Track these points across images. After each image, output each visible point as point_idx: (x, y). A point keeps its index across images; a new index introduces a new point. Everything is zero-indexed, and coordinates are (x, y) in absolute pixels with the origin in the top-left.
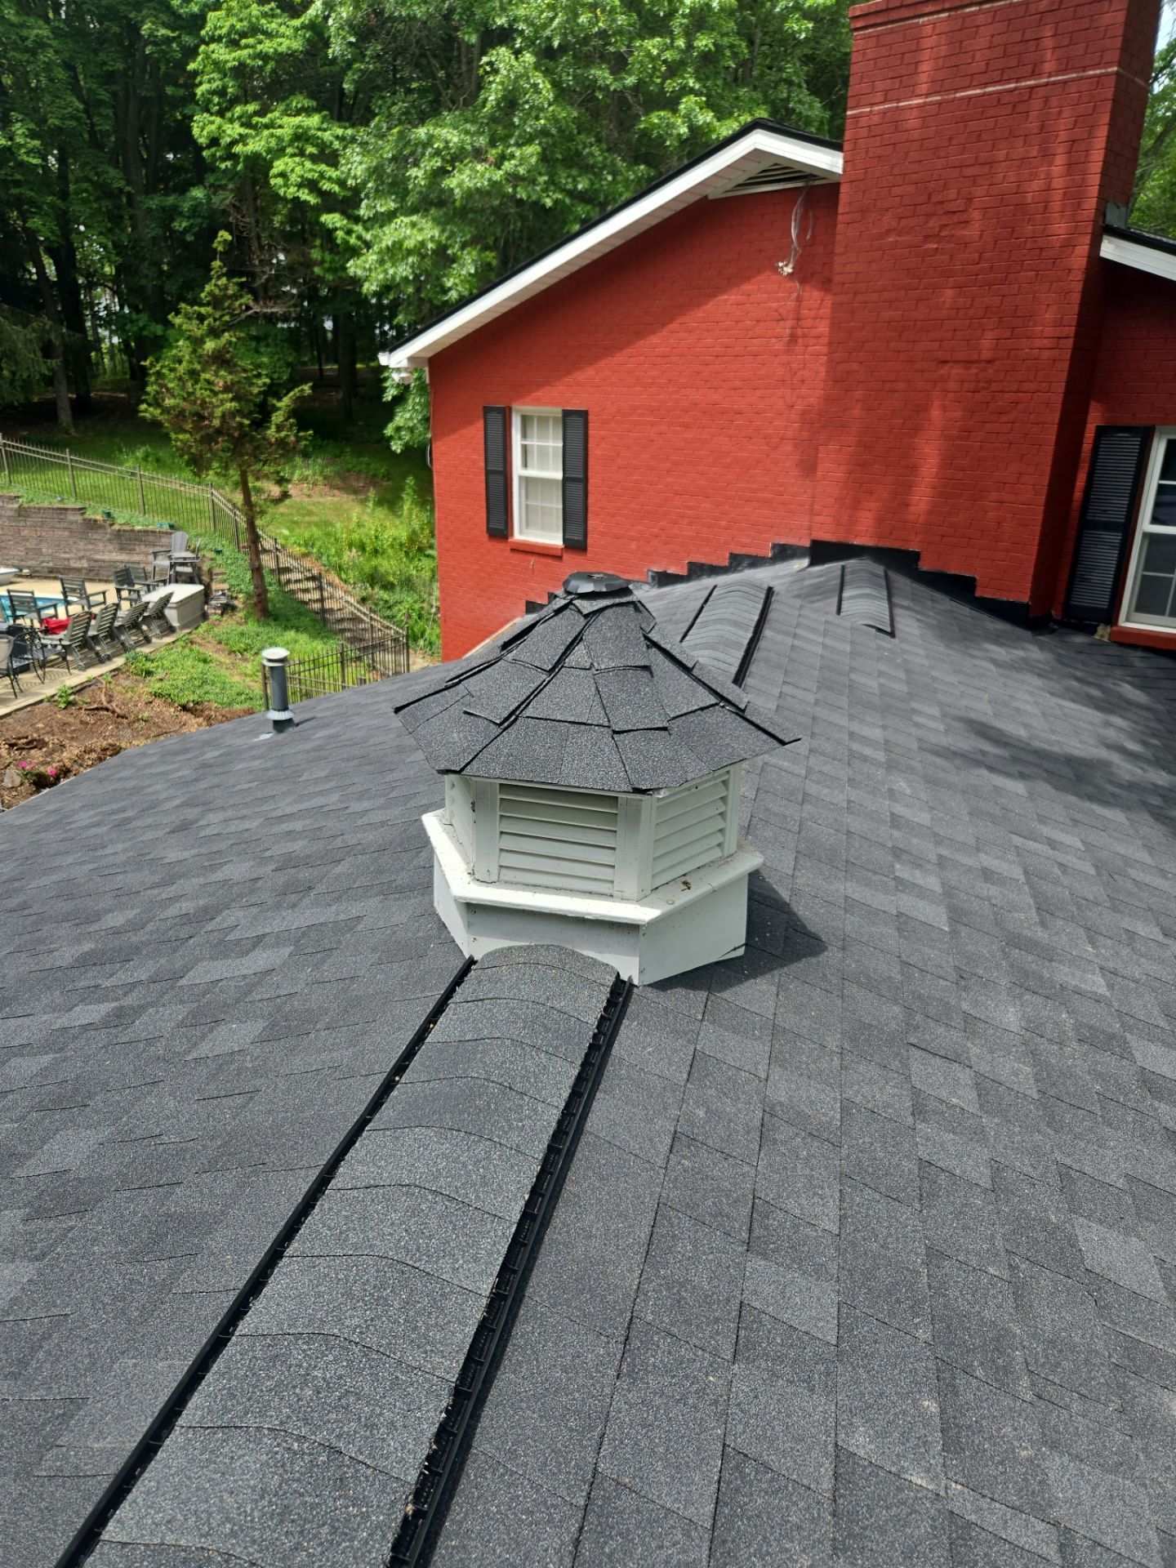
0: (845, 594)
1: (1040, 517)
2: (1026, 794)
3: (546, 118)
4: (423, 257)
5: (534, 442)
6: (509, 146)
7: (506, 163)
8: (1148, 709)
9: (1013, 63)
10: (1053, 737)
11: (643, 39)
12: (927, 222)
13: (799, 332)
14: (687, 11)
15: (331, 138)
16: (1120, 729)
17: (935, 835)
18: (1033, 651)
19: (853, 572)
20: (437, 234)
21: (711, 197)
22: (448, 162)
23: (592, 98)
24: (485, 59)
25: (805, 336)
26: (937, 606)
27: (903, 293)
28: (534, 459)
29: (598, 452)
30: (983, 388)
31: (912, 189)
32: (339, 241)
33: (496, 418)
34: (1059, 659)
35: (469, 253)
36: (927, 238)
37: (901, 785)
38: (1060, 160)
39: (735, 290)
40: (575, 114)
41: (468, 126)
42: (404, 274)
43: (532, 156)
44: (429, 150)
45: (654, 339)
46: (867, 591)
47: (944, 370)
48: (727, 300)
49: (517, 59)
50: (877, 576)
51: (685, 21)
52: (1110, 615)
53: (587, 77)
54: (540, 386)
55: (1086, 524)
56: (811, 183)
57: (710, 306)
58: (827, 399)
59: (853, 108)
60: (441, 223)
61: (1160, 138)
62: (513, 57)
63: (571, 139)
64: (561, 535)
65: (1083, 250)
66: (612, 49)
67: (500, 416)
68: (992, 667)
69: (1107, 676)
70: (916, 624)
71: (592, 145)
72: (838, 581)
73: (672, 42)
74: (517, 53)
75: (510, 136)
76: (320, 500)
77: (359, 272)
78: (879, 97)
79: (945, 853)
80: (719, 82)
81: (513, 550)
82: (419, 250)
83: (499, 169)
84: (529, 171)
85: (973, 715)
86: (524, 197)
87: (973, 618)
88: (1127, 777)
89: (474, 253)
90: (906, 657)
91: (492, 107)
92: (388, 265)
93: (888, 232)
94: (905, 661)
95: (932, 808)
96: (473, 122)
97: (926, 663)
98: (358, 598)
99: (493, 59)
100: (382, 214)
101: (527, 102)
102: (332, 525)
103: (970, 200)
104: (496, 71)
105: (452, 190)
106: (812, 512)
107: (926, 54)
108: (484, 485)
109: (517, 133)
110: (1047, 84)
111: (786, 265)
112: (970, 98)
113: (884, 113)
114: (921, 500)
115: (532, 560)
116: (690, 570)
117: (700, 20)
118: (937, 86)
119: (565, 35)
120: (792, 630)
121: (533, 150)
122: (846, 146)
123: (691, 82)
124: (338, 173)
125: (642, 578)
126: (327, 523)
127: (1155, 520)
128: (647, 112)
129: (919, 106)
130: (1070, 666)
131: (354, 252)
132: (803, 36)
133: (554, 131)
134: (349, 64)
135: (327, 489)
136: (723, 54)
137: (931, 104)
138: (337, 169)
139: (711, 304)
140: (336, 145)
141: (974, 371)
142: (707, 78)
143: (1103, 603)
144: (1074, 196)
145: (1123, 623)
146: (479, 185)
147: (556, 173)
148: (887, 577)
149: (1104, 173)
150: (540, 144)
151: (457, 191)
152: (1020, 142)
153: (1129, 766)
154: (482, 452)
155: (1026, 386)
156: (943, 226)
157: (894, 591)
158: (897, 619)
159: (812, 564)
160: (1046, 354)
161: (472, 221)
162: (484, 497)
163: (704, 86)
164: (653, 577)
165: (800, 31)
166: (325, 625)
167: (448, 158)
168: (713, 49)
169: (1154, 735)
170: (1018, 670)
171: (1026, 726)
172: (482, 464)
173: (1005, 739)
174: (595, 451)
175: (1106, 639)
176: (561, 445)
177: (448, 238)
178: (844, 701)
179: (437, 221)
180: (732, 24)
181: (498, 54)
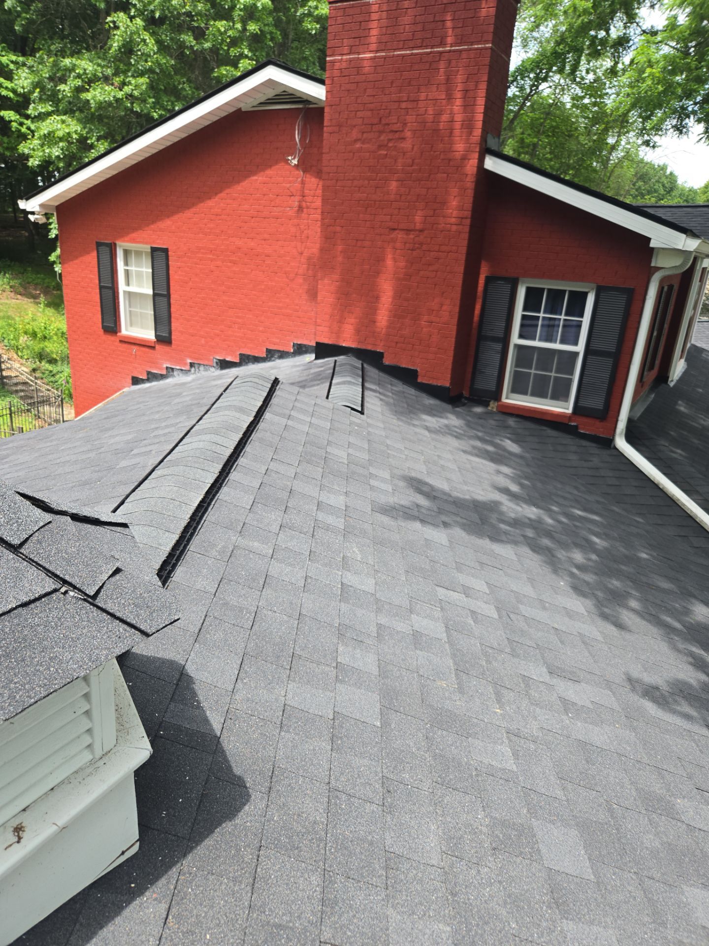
0: (334, 382)
1: (454, 333)
2: (448, 544)
3: (152, 62)
4: (70, 143)
5: (132, 268)
6: (128, 76)
7: (126, 87)
8: (521, 457)
9: (429, 36)
10: (466, 488)
11: (215, 21)
12: (380, 137)
13: (304, 204)
14: (242, 7)
15: (7, 61)
16: (506, 476)
17: (377, 601)
18: (453, 420)
19: (341, 365)
20: (79, 129)
21: (243, 110)
22: (86, 82)
23: (182, 53)
24: (109, 19)
25: (308, 208)
26: (394, 388)
27: (366, 182)
28: (133, 279)
29: (177, 277)
30: (418, 248)
31: (369, 113)
32: (13, 129)
33: (105, 251)
34: (469, 425)
35: (102, 144)
36: (380, 147)
37: (355, 552)
38: (459, 102)
39: (262, 173)
40: (173, 62)
41: (100, 61)
42: (57, 154)
43: (143, 84)
44: (73, 74)
45: (210, 203)
46: (348, 379)
47: (394, 235)
48: (257, 180)
49: (131, 21)
50: (357, 368)
51: (242, 13)
52: (497, 395)
53: (179, 39)
54: (135, 229)
55: (481, 338)
56: (307, 106)
57: (245, 184)
58: (322, 250)
59: (330, 56)
60: (84, 122)
61: (512, 121)
62: (128, 20)
63: (170, 76)
64: (153, 332)
65: (473, 162)
66: (196, 24)
67: (107, 249)
68: (426, 433)
69: (497, 435)
70: (379, 403)
71: (184, 83)
72: (331, 371)
73: (233, 25)
74: (132, 18)
75: (129, 71)
76: (6, 301)
77: (26, 151)
78: (346, 50)
79: (383, 620)
80: (264, 54)
81: (121, 341)
82: (67, 138)
83: (121, 90)
84: (141, 94)
85: (413, 474)
86: (138, 110)
87: (416, 396)
88: (513, 515)
89: (106, 144)
90: (370, 429)
91: (116, 50)
92: (45, 148)
93: (356, 141)
94: (369, 433)
95: (377, 571)
96: (104, 59)
97: (383, 434)
98: (31, 369)
99: (115, 19)
100: (44, 113)
101: (140, 50)
102: (13, 319)
103: (405, 124)
104: (117, 28)
105: (88, 101)
106: (316, 324)
107: (374, 24)
108: (98, 296)
109: (133, 69)
110: (450, 51)
111: (294, 158)
112: (403, 56)
113: (350, 60)
114: (383, 318)
115: (135, 349)
116: (240, 359)
117: (251, 13)
118: (383, 45)
119: (163, 10)
120: (287, 412)
121: (143, 81)
122: (327, 82)
123: (246, 52)
124: (13, 85)
125: (210, 363)
126: (9, 317)
127: (521, 336)
128: (218, 67)
129: (371, 58)
130: (474, 429)
131: (23, 137)
132: (314, 32)
133: (158, 71)
134: (19, 15)
135: (12, 294)
136: (266, 37)
137: (379, 57)
138: (12, 82)
139: (247, 181)
140: (12, 66)
141: (412, 236)
142: (256, 50)
143: (492, 387)
144: (468, 125)
145: (504, 400)
146: (107, 99)
147: (160, 98)
148: (363, 369)
149: (486, 113)
150: (149, 78)
151: (92, 101)
152: (434, 88)
153: (513, 506)
154: (97, 273)
155: (444, 248)
156: (389, 140)
157: (366, 378)
158: (366, 399)
159: (317, 358)
160: (454, 228)
161: (108, 124)
162: (99, 304)
163: (254, 55)
164: (217, 363)
165: (312, 29)
166: (3, 387)
167: (86, 80)
168: (259, 32)
169: (527, 478)
170: (444, 434)
171: (448, 480)
172: (97, 281)
173: (434, 494)
174: (174, 276)
175: (495, 410)
176: (150, 270)
177: (87, 133)
178: (317, 472)
179: (79, 121)
180: (271, 19)
181: (118, 17)
